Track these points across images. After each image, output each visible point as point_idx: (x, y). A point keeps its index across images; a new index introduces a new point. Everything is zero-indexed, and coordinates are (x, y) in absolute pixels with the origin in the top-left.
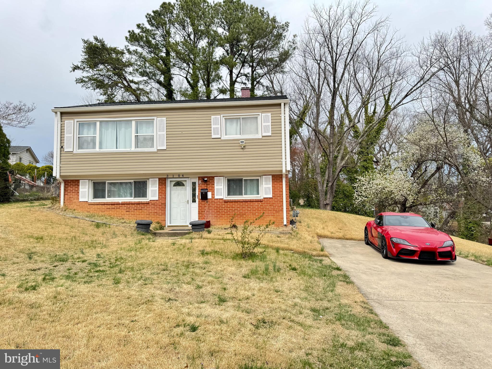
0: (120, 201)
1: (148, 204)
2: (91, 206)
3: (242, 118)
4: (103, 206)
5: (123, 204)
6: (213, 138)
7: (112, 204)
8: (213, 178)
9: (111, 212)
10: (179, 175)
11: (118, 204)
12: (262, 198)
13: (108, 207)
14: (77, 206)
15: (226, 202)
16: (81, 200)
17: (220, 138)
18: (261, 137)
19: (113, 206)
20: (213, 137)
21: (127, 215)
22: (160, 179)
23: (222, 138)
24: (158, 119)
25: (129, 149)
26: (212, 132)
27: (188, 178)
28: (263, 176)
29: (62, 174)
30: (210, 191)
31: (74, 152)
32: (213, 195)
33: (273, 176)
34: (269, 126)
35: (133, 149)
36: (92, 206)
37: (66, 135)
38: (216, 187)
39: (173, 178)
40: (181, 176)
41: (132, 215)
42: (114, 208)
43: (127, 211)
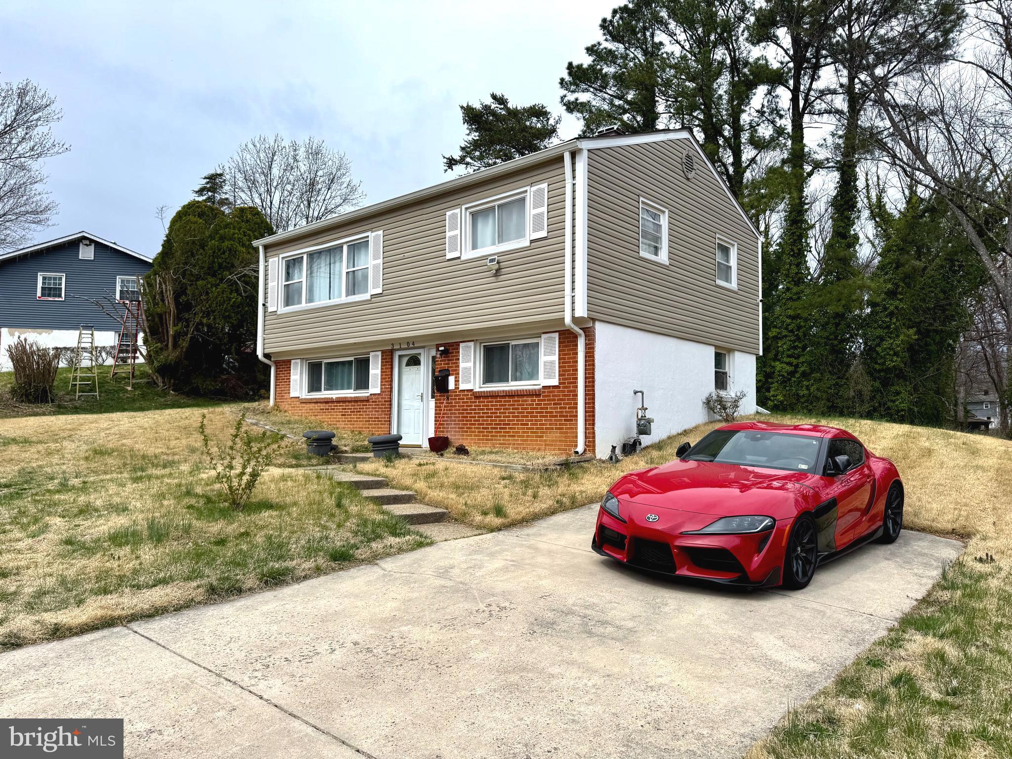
0: (334, 397)
1: (368, 401)
2: (304, 404)
3: (499, 206)
4: (318, 404)
5: (339, 401)
6: (449, 260)
8: (458, 344)
10: (408, 343)
12: (540, 387)
13: (322, 406)
14: (287, 404)
15: (478, 396)
16: (293, 394)
17: (459, 258)
18: (528, 244)
20: (447, 258)
21: (342, 421)
22: (383, 352)
23: (463, 258)
24: (373, 234)
25: (339, 299)
26: (447, 249)
27: (423, 347)
28: (544, 335)
29: (267, 351)
30: (453, 375)
31: (278, 313)
32: (457, 381)
33: (560, 334)
34: (543, 213)
35: (344, 299)
37: (270, 285)
38: (462, 365)
39: (401, 349)
40: (411, 346)
41: (348, 421)
42: (328, 409)
43: (342, 415)
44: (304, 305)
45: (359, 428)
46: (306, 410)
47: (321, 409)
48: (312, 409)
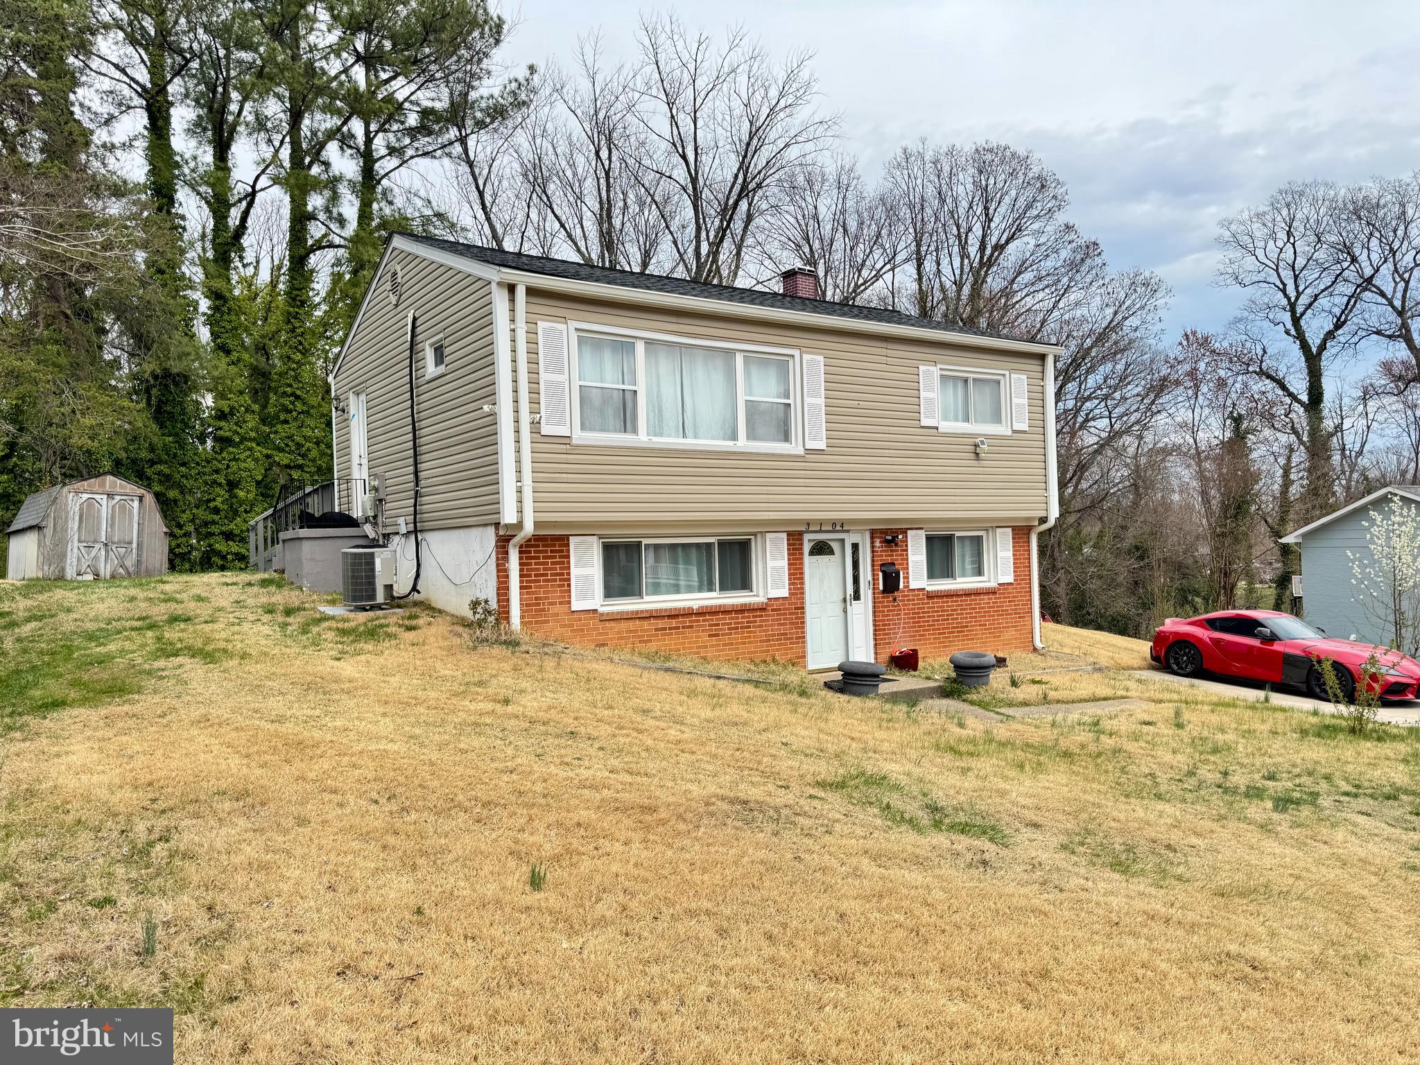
0: (695, 605)
2: (608, 624)
3: (974, 380)
4: (645, 623)
5: (703, 613)
6: (922, 427)
7: (670, 617)
8: (904, 531)
9: (670, 642)
10: (834, 524)
11: (688, 613)
12: (993, 584)
13: (661, 624)
14: (563, 626)
15: (931, 596)
16: (576, 605)
17: (936, 428)
18: (1010, 433)
19: (674, 623)
20: (923, 424)
21: (712, 646)
22: (790, 534)
23: (940, 429)
24: (805, 356)
25: (731, 443)
26: (922, 411)
28: (998, 530)
30: (900, 570)
31: (574, 441)
32: (907, 578)
33: (1014, 528)
34: (1023, 406)
35: (741, 444)
36: (613, 624)
37: (545, 376)
38: (910, 559)
39: (820, 531)
40: (838, 528)
41: (725, 645)
42: (678, 628)
43: (710, 636)
44: (643, 437)
45: (749, 653)
46: (619, 633)
47: (656, 630)
48: (636, 631)
